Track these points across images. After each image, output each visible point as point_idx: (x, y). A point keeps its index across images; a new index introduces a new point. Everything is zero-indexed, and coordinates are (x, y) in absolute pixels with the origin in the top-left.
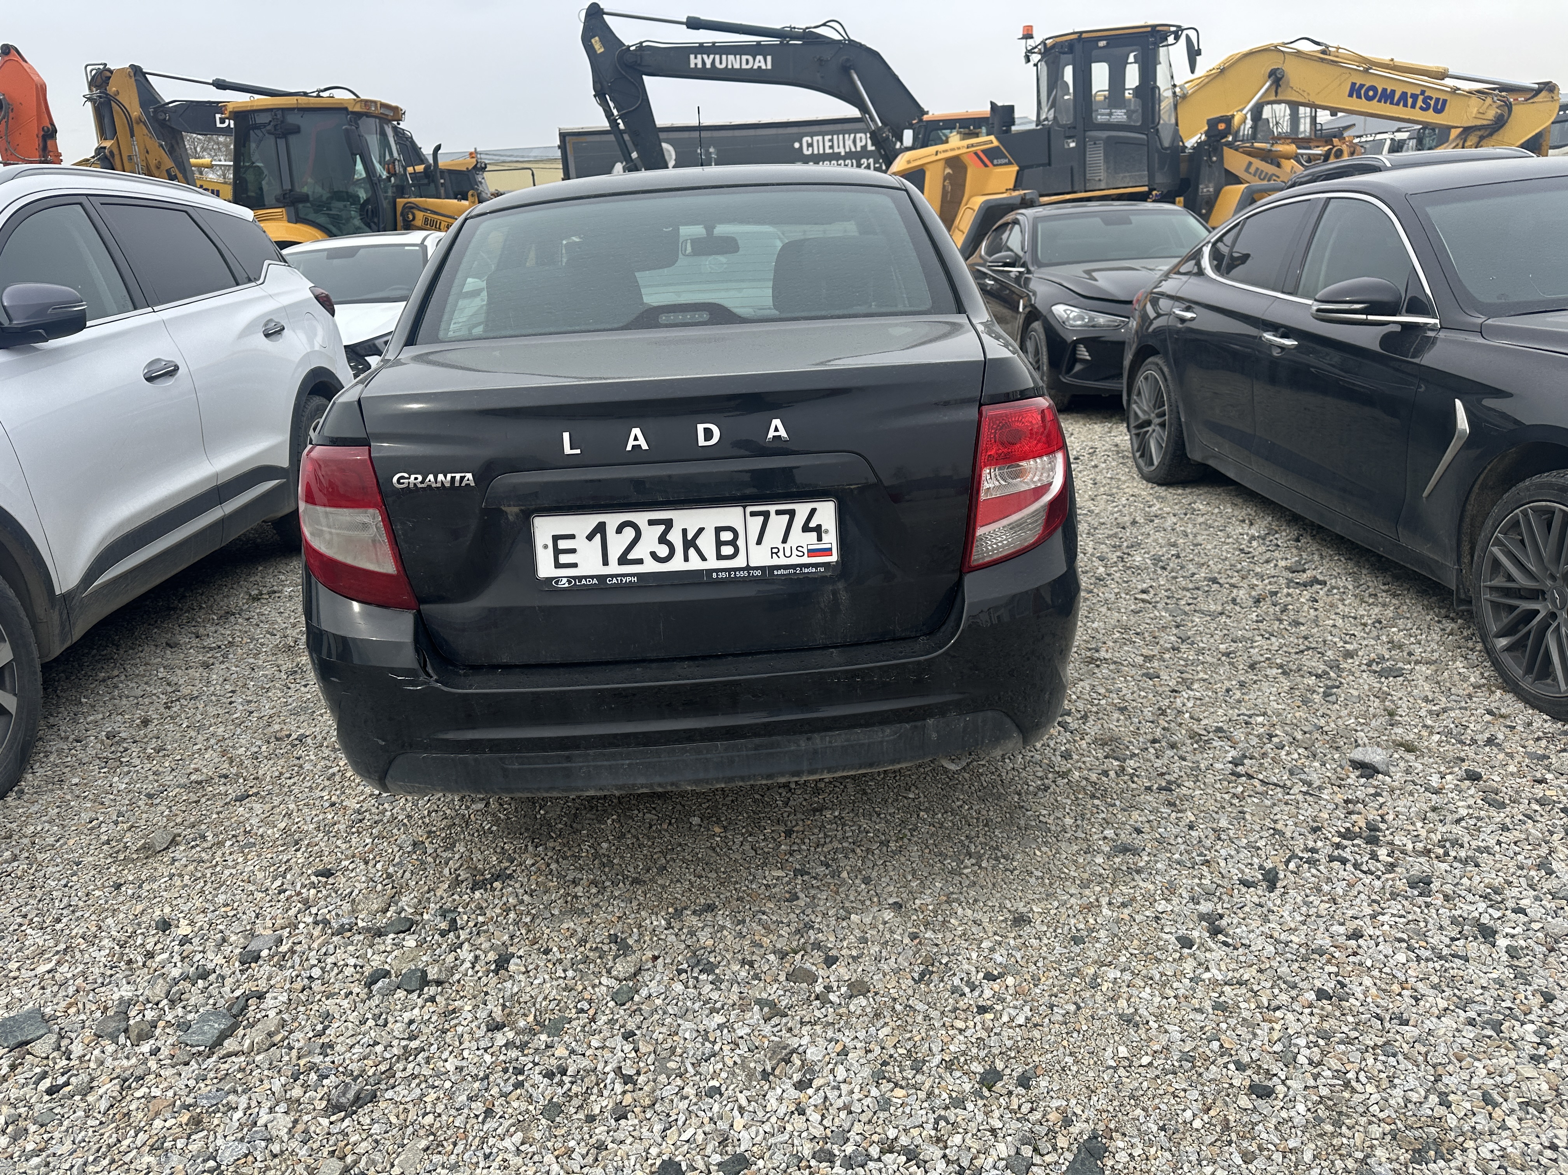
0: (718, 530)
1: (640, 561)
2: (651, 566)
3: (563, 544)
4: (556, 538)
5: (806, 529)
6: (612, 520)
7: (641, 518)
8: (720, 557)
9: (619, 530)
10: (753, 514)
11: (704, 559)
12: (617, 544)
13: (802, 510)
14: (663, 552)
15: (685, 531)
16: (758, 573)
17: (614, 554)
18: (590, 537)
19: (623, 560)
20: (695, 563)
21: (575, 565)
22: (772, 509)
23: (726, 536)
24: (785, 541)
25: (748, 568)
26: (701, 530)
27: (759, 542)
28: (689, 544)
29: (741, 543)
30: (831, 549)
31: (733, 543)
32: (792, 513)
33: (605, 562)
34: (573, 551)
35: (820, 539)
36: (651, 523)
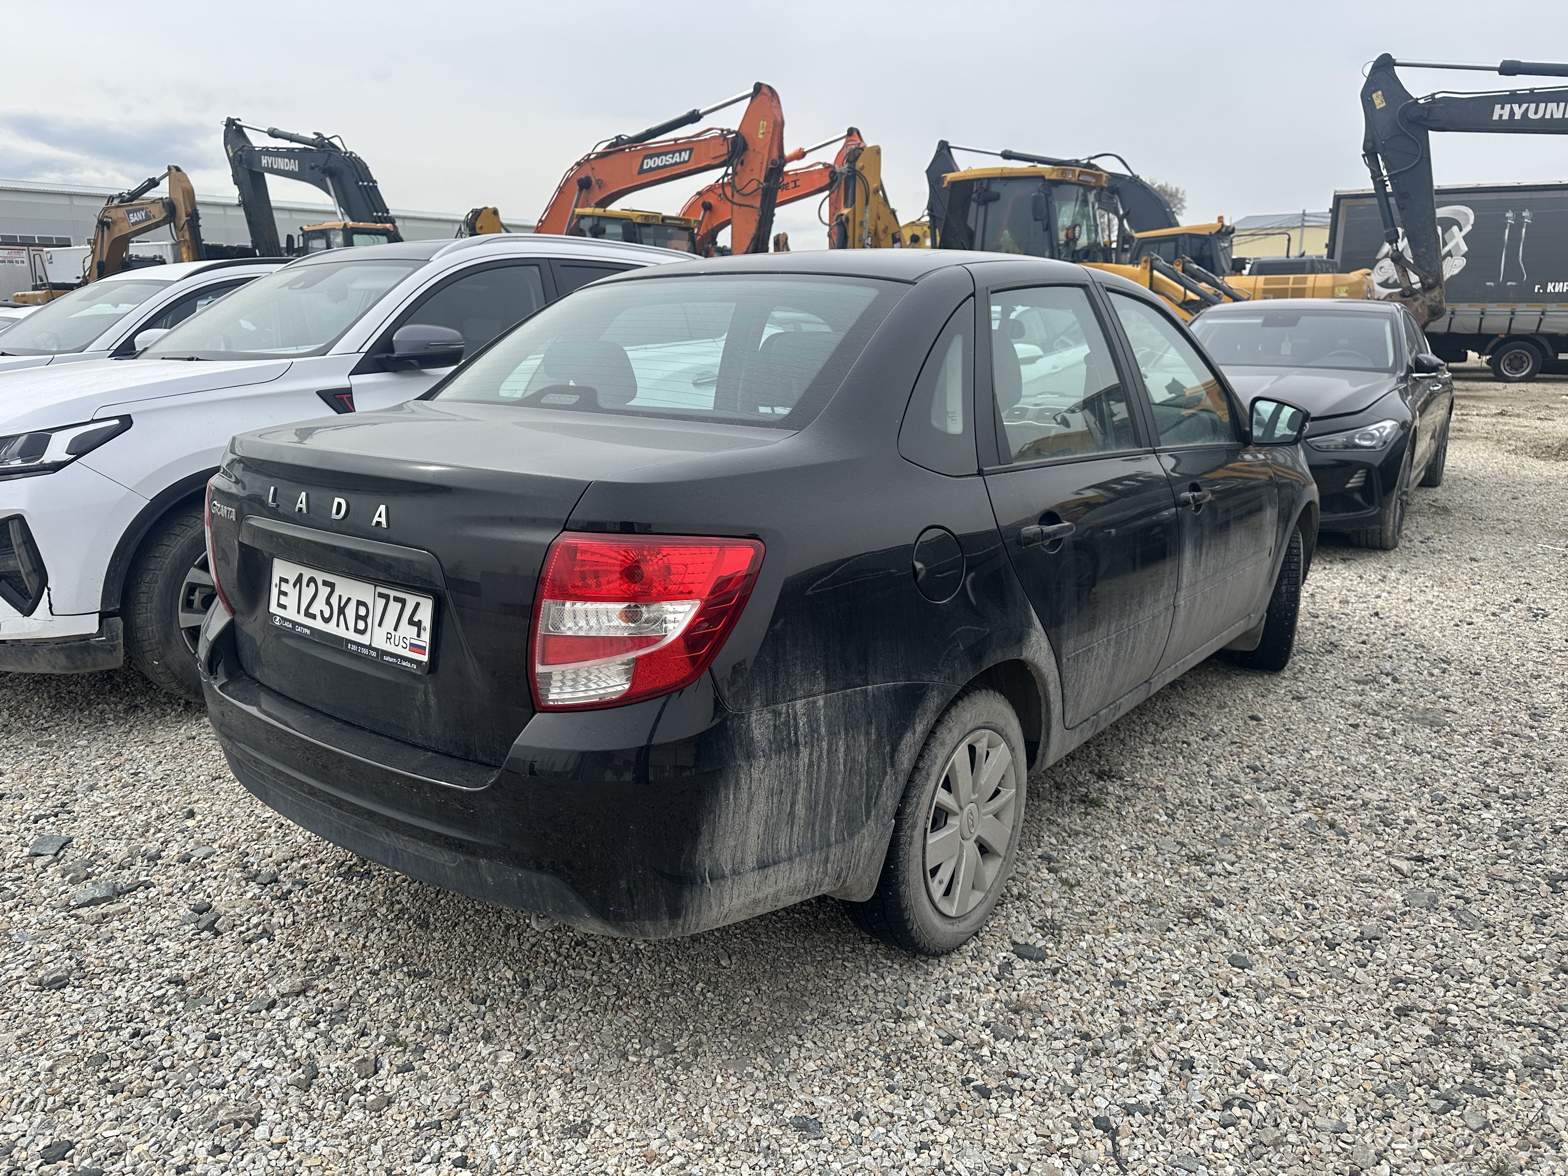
13: (411, 600)
25: (370, 647)
29: (369, 620)
31: (364, 618)
35: (419, 635)
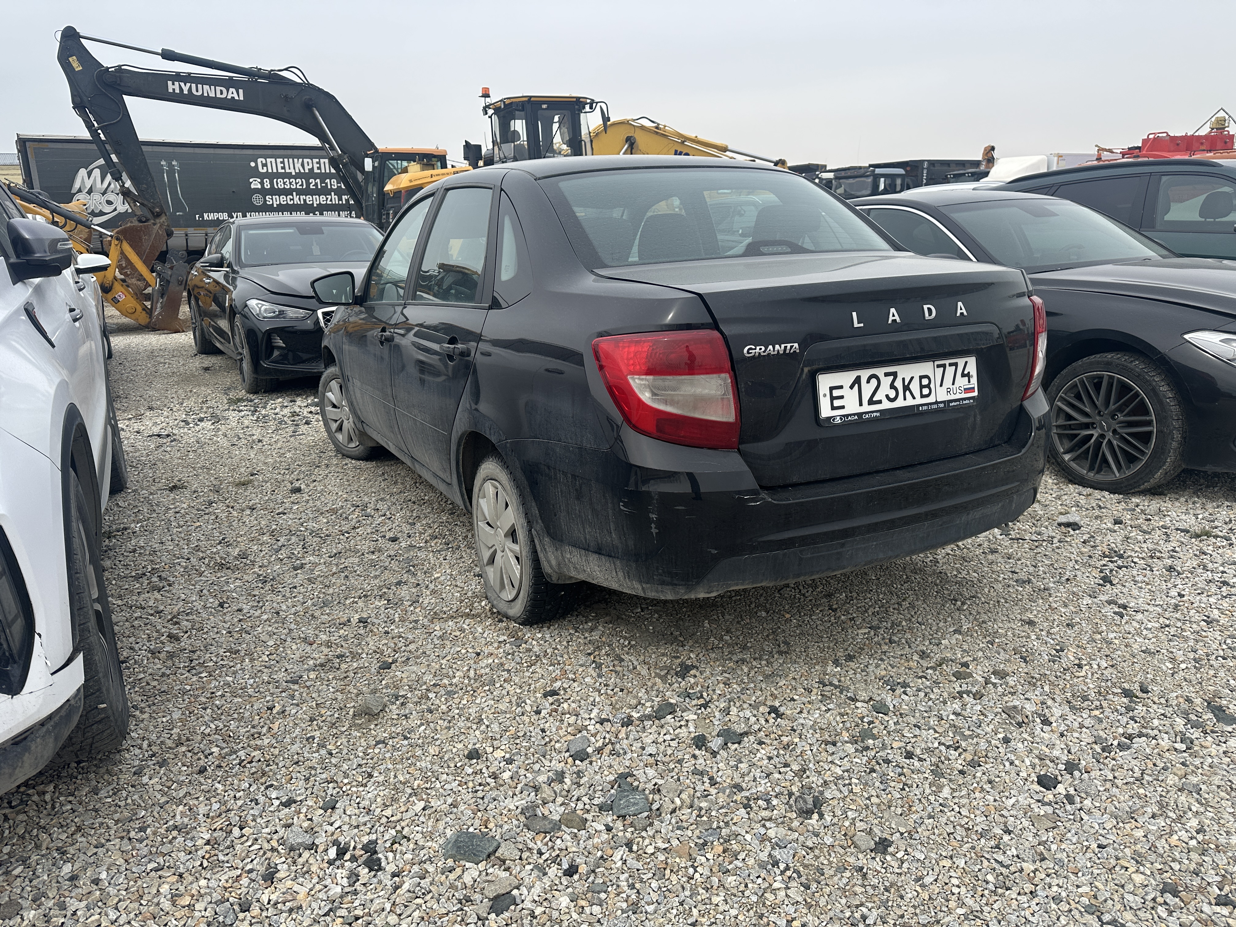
0: (921, 377)
1: (880, 402)
2: (886, 405)
3: (836, 393)
4: (832, 389)
5: (963, 375)
6: (865, 374)
7: (880, 372)
8: (922, 396)
9: (868, 382)
10: (938, 366)
11: (914, 398)
12: (867, 390)
14: (892, 394)
15: (904, 379)
16: (942, 405)
17: (866, 398)
18: (852, 387)
19: (871, 402)
20: (910, 402)
21: (843, 407)
22: (947, 362)
23: (925, 382)
24: (953, 384)
26: (912, 378)
27: (941, 385)
28: (906, 388)
30: (974, 388)
32: (956, 365)
33: (861, 404)
34: (842, 397)
36: (887, 375)
